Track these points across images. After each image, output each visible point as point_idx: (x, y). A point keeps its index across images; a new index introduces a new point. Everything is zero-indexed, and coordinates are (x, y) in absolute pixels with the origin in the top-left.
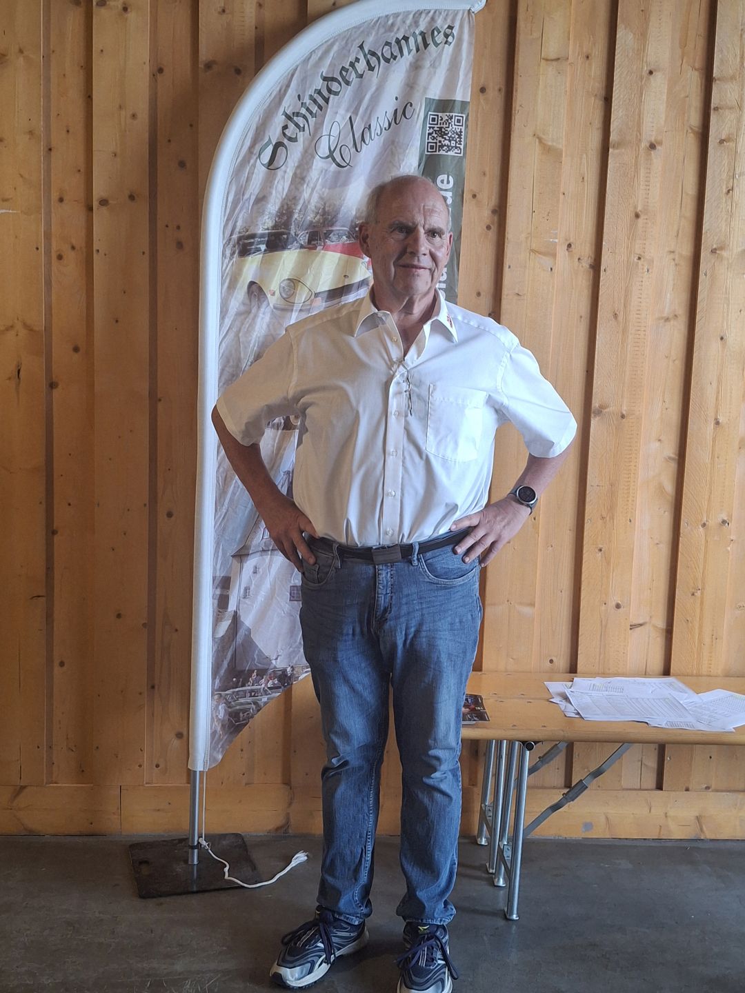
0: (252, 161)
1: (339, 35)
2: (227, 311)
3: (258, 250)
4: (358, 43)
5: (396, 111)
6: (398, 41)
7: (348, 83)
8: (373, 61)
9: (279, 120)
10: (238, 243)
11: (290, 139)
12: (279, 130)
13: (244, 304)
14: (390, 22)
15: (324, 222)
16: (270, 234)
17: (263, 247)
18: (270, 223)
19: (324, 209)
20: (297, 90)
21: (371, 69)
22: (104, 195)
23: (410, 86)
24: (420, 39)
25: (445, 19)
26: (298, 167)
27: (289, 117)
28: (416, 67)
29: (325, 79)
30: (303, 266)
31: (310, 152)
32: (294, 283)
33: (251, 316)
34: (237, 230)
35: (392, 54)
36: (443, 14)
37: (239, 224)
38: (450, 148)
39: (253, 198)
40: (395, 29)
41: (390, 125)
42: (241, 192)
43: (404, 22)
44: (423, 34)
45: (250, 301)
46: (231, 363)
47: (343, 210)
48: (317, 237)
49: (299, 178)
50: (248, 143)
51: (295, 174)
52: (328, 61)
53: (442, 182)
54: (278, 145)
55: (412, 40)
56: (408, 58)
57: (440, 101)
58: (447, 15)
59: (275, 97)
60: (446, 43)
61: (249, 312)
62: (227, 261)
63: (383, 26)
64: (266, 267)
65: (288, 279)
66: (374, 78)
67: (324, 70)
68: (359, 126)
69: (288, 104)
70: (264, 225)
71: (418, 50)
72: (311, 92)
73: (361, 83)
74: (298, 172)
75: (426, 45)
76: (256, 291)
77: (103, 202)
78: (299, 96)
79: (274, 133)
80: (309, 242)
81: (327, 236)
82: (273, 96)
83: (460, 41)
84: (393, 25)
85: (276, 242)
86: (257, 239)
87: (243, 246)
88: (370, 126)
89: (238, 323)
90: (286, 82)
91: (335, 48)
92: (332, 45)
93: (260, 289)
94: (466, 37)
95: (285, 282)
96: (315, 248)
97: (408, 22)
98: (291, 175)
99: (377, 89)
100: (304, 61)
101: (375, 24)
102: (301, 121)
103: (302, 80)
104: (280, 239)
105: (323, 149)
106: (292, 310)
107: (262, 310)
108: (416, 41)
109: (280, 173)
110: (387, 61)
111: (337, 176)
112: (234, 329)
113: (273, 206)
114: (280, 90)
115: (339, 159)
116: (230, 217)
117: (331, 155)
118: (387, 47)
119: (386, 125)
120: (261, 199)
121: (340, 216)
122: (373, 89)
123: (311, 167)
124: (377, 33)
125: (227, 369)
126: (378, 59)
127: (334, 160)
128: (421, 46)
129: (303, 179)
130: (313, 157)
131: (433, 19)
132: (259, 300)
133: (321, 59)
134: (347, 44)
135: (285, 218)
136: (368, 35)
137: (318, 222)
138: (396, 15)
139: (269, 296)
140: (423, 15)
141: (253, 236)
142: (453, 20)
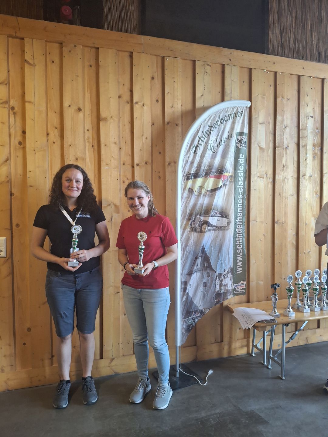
0: (190, 151)
1: (213, 113)
2: (183, 197)
3: (191, 178)
4: (218, 116)
5: (229, 136)
6: (229, 116)
7: (216, 128)
8: (222, 121)
9: (197, 139)
10: (186, 176)
11: (200, 145)
12: (197, 142)
13: (187, 195)
14: (226, 110)
15: (209, 169)
16: (194, 173)
17: (193, 177)
18: (195, 170)
19: (209, 165)
20: (202, 130)
21: (222, 123)
22: (138, 162)
23: (232, 128)
24: (234, 115)
25: (241, 109)
26: (202, 153)
27: (200, 138)
28: (234, 123)
29: (209, 127)
30: (204, 183)
31: (205, 148)
32: (201, 188)
33: (190, 198)
34: (186, 172)
35: (227, 119)
36: (240, 108)
37: (186, 171)
38: (243, 146)
39: (190, 162)
40: (228, 112)
41: (227, 140)
42: (187, 161)
43: (230, 110)
44: (235, 113)
45: (189, 193)
46: (184, 213)
47: (215, 165)
48: (207, 174)
49: (203, 156)
50: (189, 146)
51: (201, 155)
52: (210, 121)
53: (241, 156)
54: (197, 146)
55: (232, 115)
56: (231, 121)
57: (240, 133)
58: (241, 108)
59: (196, 132)
60: (241, 116)
61: (189, 197)
62: (183, 182)
63: (225, 111)
64: (194, 183)
65: (200, 187)
66: (222, 126)
67: (209, 124)
68: (218, 140)
69: (200, 134)
70: (193, 170)
71: (234, 118)
72: (205, 130)
73: (219, 128)
74: (202, 154)
75: (236, 117)
76: (191, 190)
77: (138, 165)
78: (202, 132)
79: (196, 143)
80: (205, 175)
81: (210, 173)
82: (196, 131)
83: (244, 115)
84: (227, 110)
85: (196, 176)
86: (191, 175)
87: (187, 177)
88: (222, 140)
89: (185, 201)
90: (199, 127)
91: (212, 117)
92: (211, 116)
93: (192, 190)
94: (246, 114)
95: (199, 188)
96: (207, 177)
97: (231, 110)
98: (200, 155)
99: (223, 130)
100: (204, 121)
101: (223, 110)
102: (203, 139)
103: (203, 127)
104: (198, 175)
105: (209, 148)
106: (201, 196)
107: (193, 196)
108: (233, 115)
109: (197, 155)
110: (226, 121)
111: (213, 155)
112: (185, 202)
113: (195, 165)
114: (197, 130)
115: (213, 150)
116: (184, 169)
117: (211, 149)
118: (226, 117)
119: (226, 140)
120: (192, 163)
121: (214, 167)
122: (222, 129)
123: (206, 153)
124: (223, 113)
125: (183, 215)
126: (223, 121)
127: (212, 151)
128: (235, 117)
129: (204, 156)
130: (207, 150)
131: (237, 109)
132: (192, 193)
133: (208, 120)
134: (215, 116)
135: (199, 168)
136: (221, 113)
137: (207, 169)
138: (228, 108)
139: (195, 192)
140: (235, 108)
141: (190, 174)
142: (243, 110)
